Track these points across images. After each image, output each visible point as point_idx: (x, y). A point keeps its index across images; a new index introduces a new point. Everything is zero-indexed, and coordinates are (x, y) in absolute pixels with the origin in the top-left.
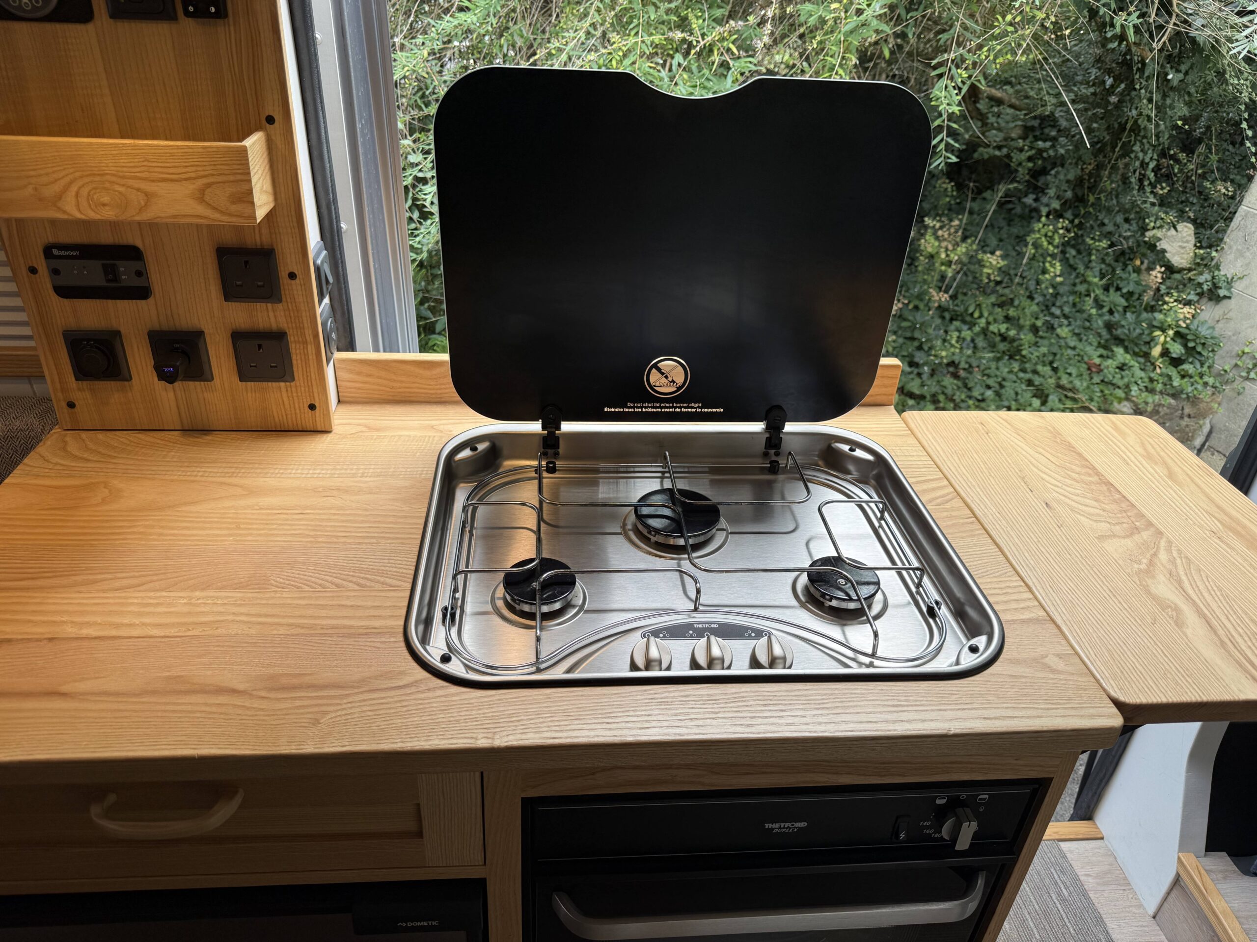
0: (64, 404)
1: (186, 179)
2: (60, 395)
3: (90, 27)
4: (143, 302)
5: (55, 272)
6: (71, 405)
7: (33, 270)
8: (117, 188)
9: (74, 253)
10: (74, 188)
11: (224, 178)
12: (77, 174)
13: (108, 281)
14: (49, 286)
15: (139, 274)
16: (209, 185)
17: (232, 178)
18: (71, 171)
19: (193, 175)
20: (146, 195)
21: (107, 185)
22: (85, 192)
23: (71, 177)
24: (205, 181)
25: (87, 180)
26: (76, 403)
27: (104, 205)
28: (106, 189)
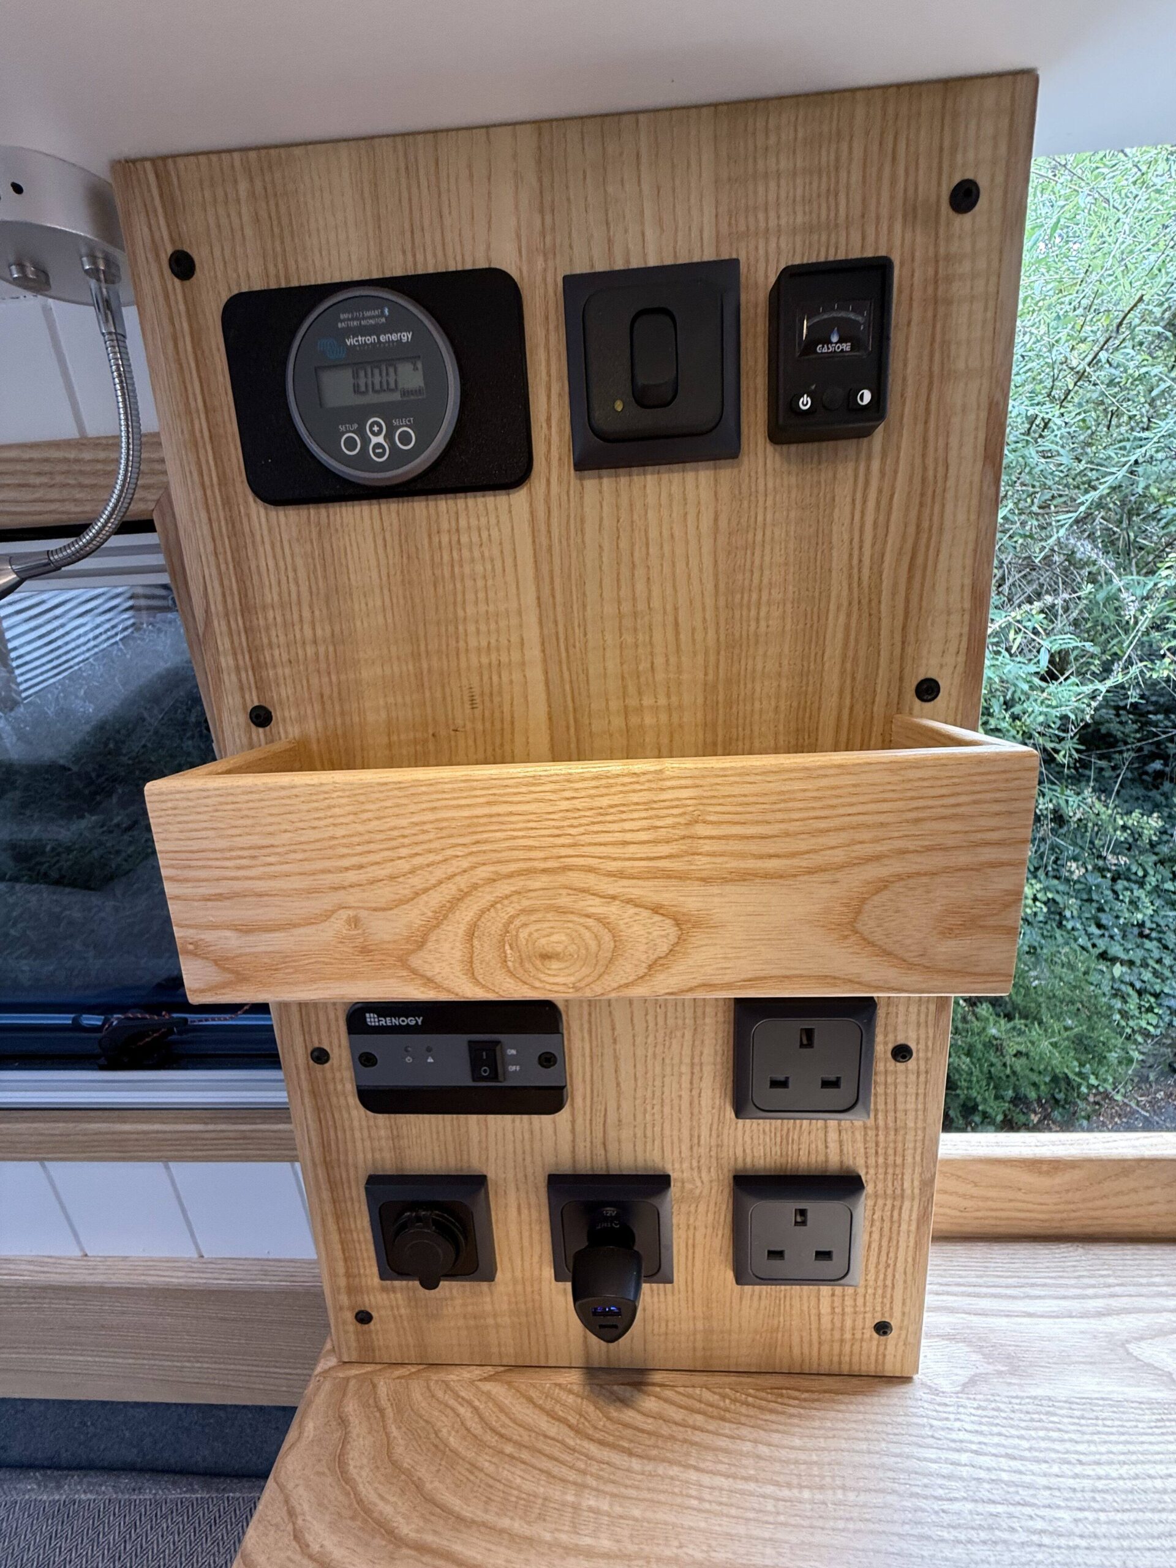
0: (349, 1316)
1: (811, 872)
2: (344, 1299)
3: (519, 498)
4: (546, 1119)
5: (366, 1060)
6: (364, 1317)
7: (320, 1056)
8: (595, 906)
9: (411, 1021)
10: (466, 914)
11: (938, 860)
12: (483, 872)
13: (476, 1076)
14: (350, 1088)
15: (548, 1060)
16: (882, 885)
17: (963, 859)
18: (465, 864)
19: (839, 856)
20: (678, 924)
21: (564, 901)
22: (494, 924)
23: (463, 882)
24: (873, 872)
25: (504, 888)
26: (374, 1314)
27: (546, 957)
28: (561, 911)
